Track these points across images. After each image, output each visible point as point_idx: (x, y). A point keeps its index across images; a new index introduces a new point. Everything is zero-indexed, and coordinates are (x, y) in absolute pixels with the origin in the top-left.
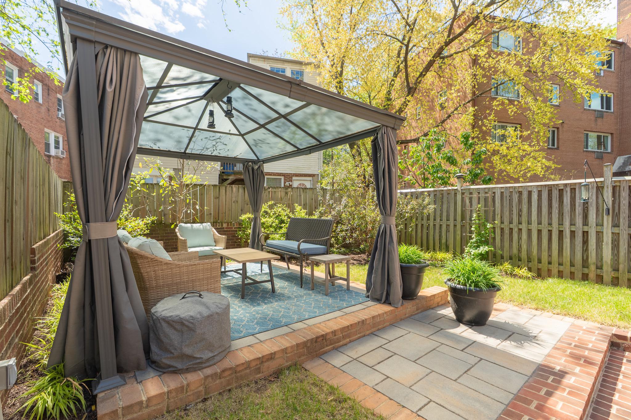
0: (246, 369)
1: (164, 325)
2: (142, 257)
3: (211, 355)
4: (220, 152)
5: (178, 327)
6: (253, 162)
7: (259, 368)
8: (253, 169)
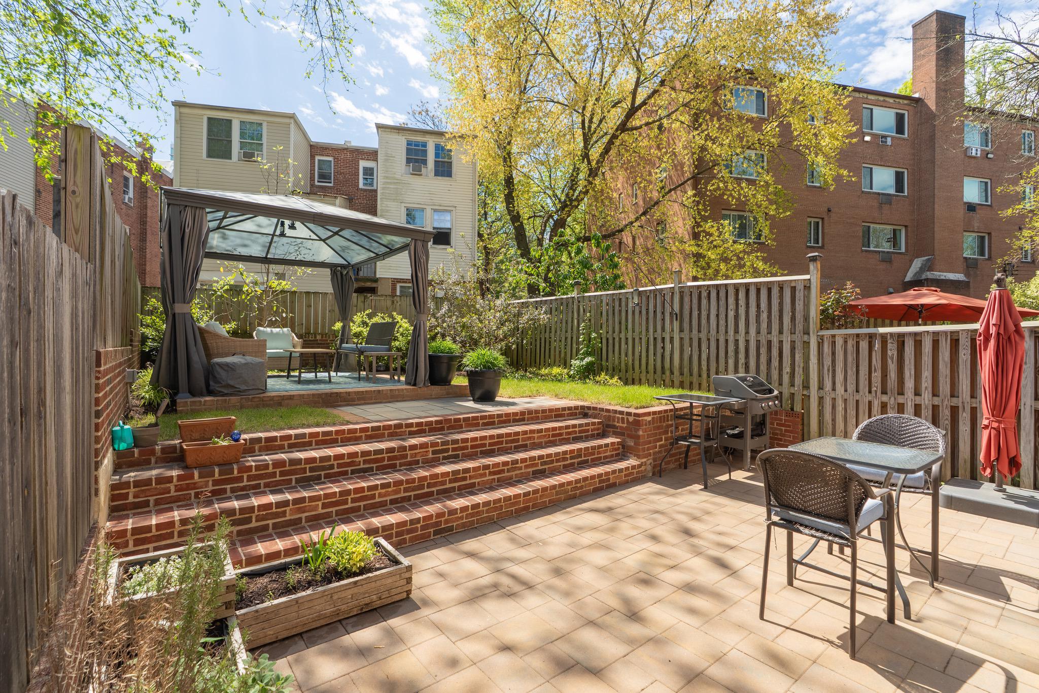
1: (217, 367)
3: (246, 388)
4: (305, 256)
5: (226, 368)
6: (342, 266)
7: (280, 403)
8: (341, 274)
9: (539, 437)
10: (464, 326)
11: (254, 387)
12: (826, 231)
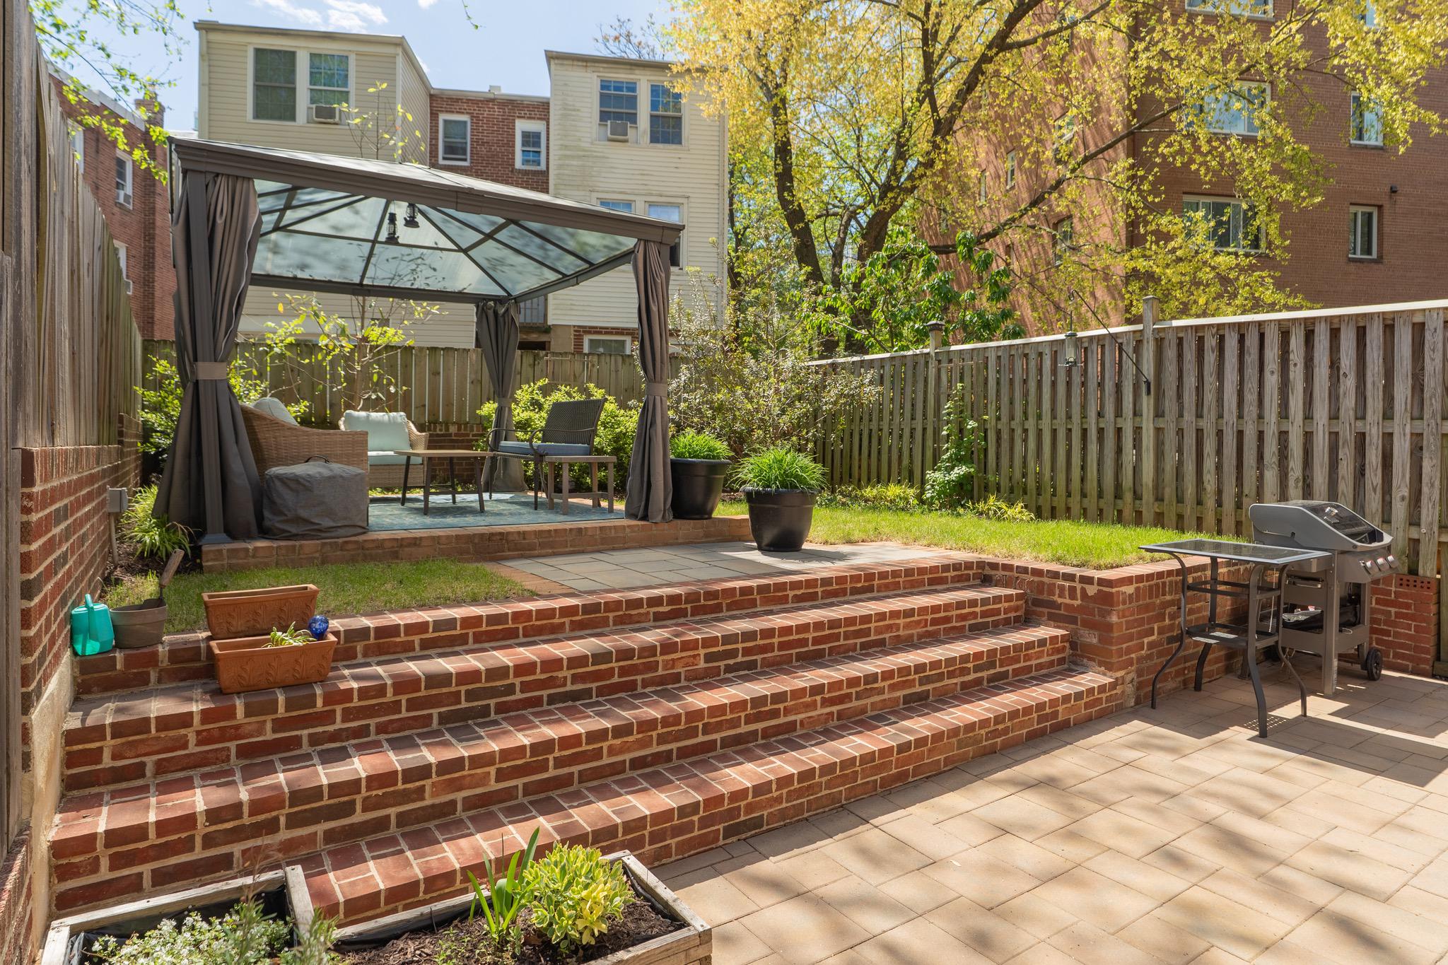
0: (377, 547)
1: (278, 484)
2: (260, 418)
3: (332, 524)
4: (428, 282)
5: (293, 485)
6: (498, 300)
8: (496, 313)
9: (907, 626)
10: (719, 409)
11: (346, 523)
12: (1386, 230)
